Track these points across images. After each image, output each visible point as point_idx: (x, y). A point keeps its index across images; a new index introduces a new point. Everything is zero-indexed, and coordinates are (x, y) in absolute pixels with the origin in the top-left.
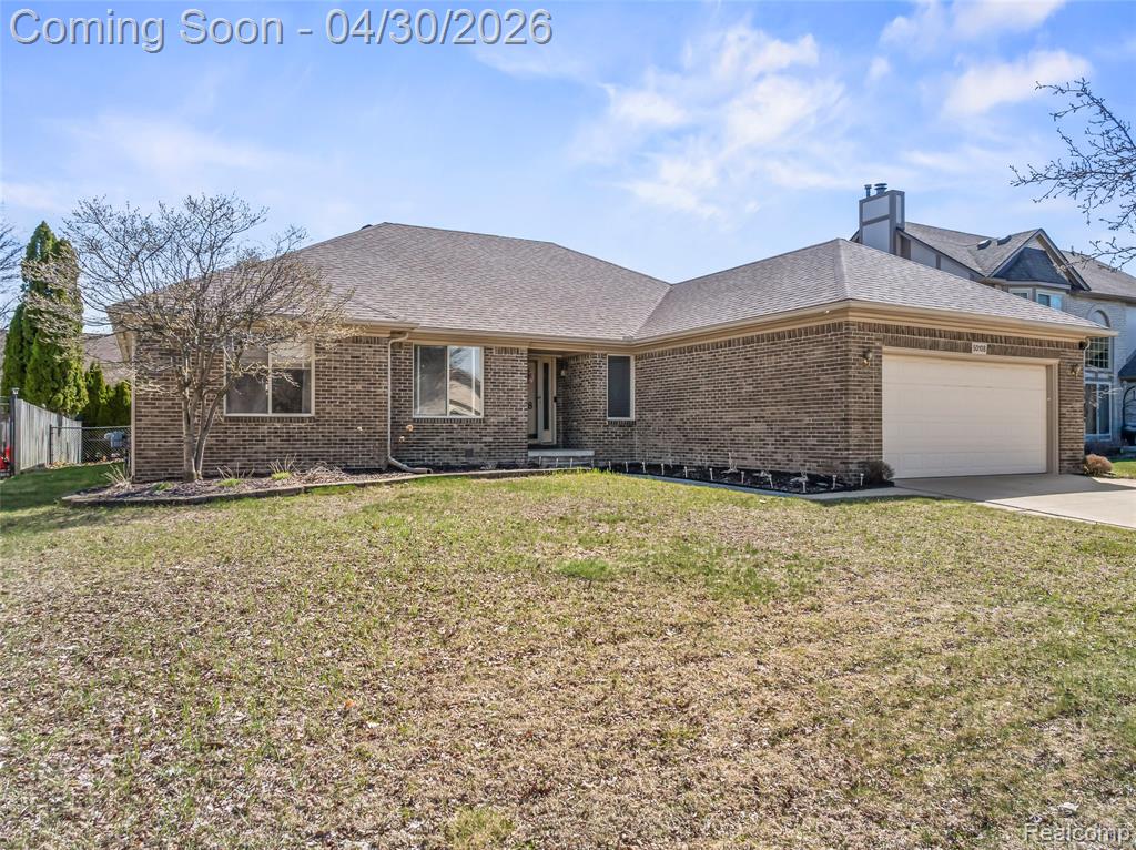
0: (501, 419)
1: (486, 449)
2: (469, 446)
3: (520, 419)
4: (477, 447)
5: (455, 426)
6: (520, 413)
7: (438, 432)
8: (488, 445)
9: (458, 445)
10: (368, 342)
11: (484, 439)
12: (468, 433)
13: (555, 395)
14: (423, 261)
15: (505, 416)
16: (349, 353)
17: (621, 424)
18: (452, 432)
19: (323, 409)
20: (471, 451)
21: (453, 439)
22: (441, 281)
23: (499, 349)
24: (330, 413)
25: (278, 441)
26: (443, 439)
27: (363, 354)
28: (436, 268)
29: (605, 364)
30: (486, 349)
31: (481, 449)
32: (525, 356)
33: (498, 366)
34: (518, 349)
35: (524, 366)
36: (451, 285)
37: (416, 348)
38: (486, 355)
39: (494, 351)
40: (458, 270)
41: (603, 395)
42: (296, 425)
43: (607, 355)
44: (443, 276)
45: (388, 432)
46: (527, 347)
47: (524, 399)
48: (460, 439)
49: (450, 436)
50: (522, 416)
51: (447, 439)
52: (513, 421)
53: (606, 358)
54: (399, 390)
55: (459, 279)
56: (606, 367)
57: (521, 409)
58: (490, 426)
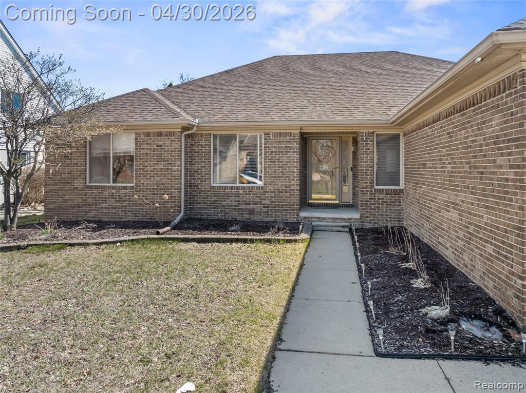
0: (277, 187)
1: (265, 209)
2: (251, 207)
3: (293, 187)
4: (257, 208)
6: (293, 182)
7: (227, 195)
8: (266, 206)
9: (243, 206)
11: (263, 202)
13: (351, 165)
14: (272, 76)
15: (280, 185)
16: (155, 144)
17: (388, 193)
18: (239, 196)
19: (139, 181)
20: (253, 210)
21: (239, 201)
22: (267, 88)
23: (275, 134)
24: (143, 184)
25: (113, 201)
26: (231, 201)
27: (164, 144)
28: (275, 80)
29: (373, 141)
30: (265, 134)
31: (261, 209)
32: (297, 138)
33: (274, 147)
34: (291, 133)
35: (296, 146)
36: (272, 90)
37: (215, 136)
38: (265, 139)
39: (271, 136)
40: (292, 79)
41: (370, 167)
42: (124, 191)
43: (375, 133)
44: (274, 84)
45: (181, 197)
46: (299, 131)
47: (296, 171)
48: (244, 201)
49: (237, 199)
50: (295, 185)
51: (235, 201)
52: (287, 189)
53: (373, 136)
54: (201, 167)
55: (284, 85)
56: (373, 144)
57: (294, 180)
58: (268, 192)
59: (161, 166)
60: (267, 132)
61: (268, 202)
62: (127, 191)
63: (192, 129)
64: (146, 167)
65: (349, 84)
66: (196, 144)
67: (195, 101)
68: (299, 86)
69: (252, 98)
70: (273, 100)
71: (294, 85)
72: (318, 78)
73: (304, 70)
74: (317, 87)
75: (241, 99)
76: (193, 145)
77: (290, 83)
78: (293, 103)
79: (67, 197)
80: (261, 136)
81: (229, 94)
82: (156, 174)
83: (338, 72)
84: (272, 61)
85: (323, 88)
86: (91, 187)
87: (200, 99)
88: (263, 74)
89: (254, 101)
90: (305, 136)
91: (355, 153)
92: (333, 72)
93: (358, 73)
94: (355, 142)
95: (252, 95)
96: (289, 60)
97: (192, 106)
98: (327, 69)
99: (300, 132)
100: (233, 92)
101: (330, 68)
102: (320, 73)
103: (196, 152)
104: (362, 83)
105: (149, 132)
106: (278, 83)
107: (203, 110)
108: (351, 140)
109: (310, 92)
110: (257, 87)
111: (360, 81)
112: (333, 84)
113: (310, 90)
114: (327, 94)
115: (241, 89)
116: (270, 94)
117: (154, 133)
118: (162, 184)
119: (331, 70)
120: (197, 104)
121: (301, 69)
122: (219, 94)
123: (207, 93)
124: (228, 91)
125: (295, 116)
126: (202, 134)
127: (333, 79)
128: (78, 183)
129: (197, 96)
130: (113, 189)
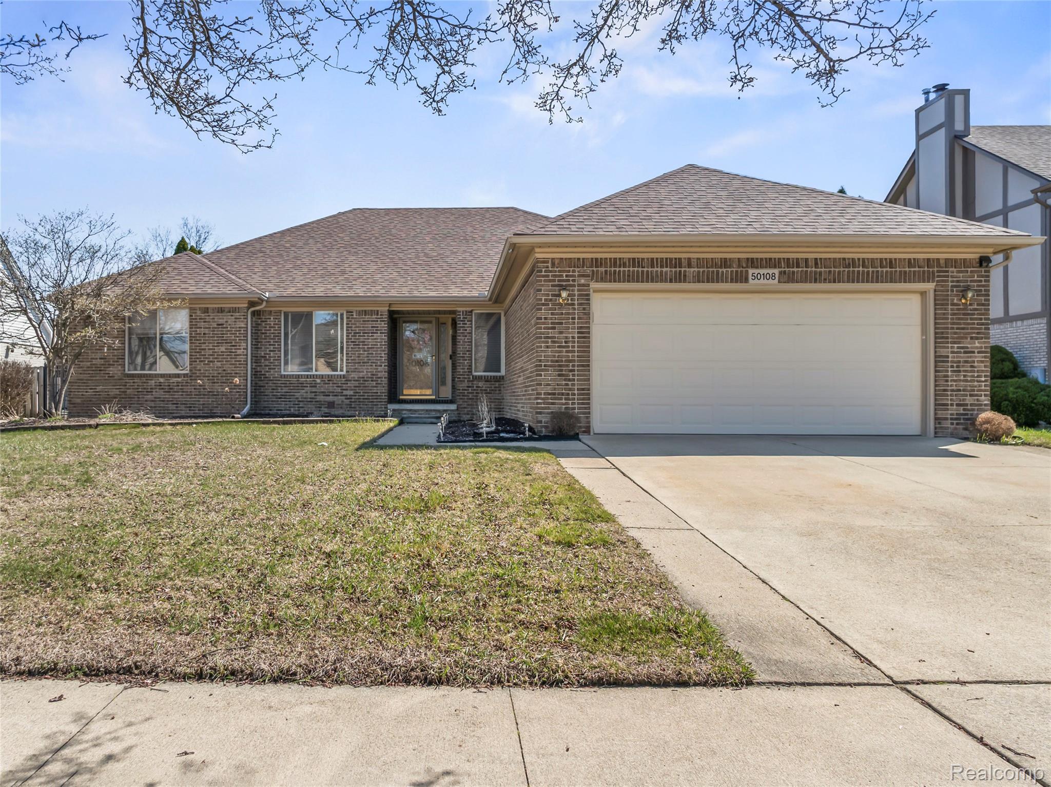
0: (361, 375)
1: (347, 401)
2: (331, 398)
3: (380, 375)
4: (338, 400)
5: (318, 381)
6: (380, 369)
7: (302, 386)
8: (348, 398)
9: (321, 398)
10: (230, 312)
11: (345, 392)
12: (330, 387)
13: (450, 353)
14: (352, 239)
15: (365, 372)
16: (215, 322)
17: (487, 380)
18: (316, 387)
19: (195, 367)
20: (333, 403)
21: (316, 392)
22: (347, 256)
23: (359, 312)
24: (200, 370)
25: (161, 392)
26: (307, 392)
27: (227, 322)
28: (356, 244)
29: (471, 321)
30: (347, 312)
31: (342, 401)
32: (386, 317)
33: (358, 327)
34: (378, 311)
35: (384, 326)
36: (354, 258)
37: (286, 314)
38: (347, 318)
39: (354, 314)
40: (377, 244)
41: (468, 351)
42: (175, 380)
43: (474, 312)
44: (355, 250)
45: (247, 386)
46: (387, 308)
47: (384, 356)
48: (323, 392)
49: (314, 390)
50: (382, 372)
51: (311, 392)
52: (374, 377)
53: (472, 315)
54: (270, 351)
55: (369, 252)
56: (471, 324)
57: (381, 366)
58: (350, 381)
59: (223, 349)
60: (350, 309)
61: (351, 393)
62: (180, 380)
63: (261, 304)
64: (203, 349)
65: (448, 253)
66: (263, 324)
67: (256, 270)
68: (387, 254)
69: (329, 268)
70: (355, 272)
71: (382, 252)
72: (410, 243)
73: (394, 231)
74: (409, 256)
75: (315, 270)
76: (259, 324)
77: (376, 249)
78: (380, 276)
79: (99, 388)
80: (342, 315)
81: (299, 262)
82: (216, 358)
83: (437, 236)
84: (351, 216)
85: (417, 257)
86: (133, 376)
87: (262, 268)
88: (340, 235)
89: (332, 272)
90: (396, 316)
91: (454, 338)
92: (430, 236)
93: (462, 238)
94: (454, 323)
95: (329, 264)
96: (373, 216)
97: (254, 276)
98: (424, 231)
99: (389, 310)
100: (303, 260)
101: (428, 230)
102: (415, 236)
103: (263, 333)
104: (465, 251)
105: (208, 308)
106: (361, 248)
107: (270, 282)
108: (450, 320)
109: (401, 262)
110: (333, 254)
111: (463, 248)
112: (430, 252)
113: (400, 259)
114: (420, 264)
115: (313, 256)
116: (351, 264)
117: (214, 309)
118: (224, 370)
119: (429, 233)
120: (260, 274)
121: (390, 230)
122: (286, 261)
123: (269, 260)
124: (296, 258)
125: (383, 291)
126: (271, 311)
127: (430, 245)
128: (114, 370)
129: (257, 264)
130: (161, 377)
